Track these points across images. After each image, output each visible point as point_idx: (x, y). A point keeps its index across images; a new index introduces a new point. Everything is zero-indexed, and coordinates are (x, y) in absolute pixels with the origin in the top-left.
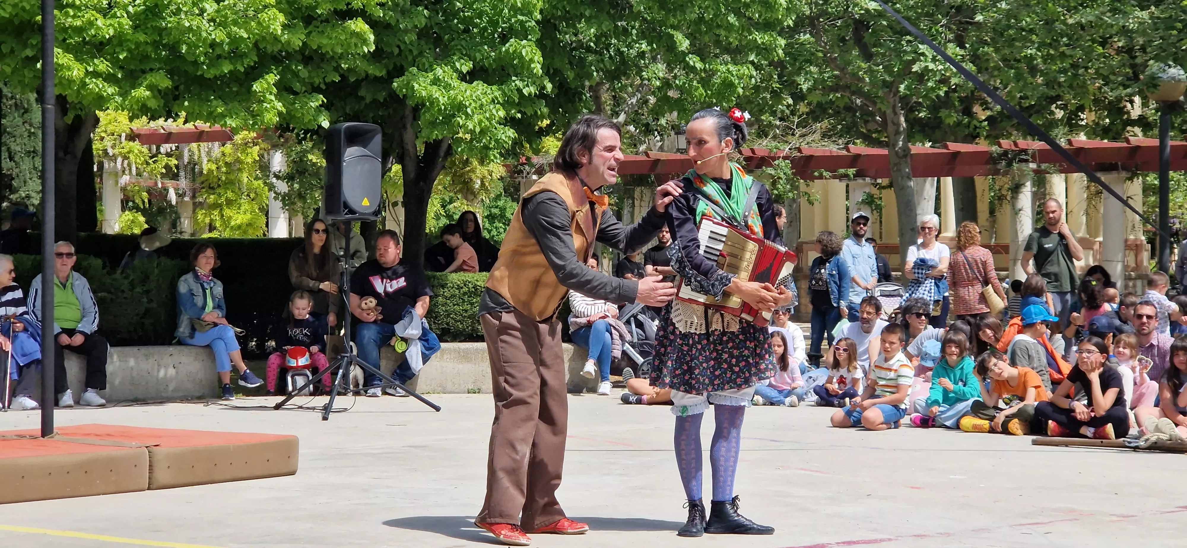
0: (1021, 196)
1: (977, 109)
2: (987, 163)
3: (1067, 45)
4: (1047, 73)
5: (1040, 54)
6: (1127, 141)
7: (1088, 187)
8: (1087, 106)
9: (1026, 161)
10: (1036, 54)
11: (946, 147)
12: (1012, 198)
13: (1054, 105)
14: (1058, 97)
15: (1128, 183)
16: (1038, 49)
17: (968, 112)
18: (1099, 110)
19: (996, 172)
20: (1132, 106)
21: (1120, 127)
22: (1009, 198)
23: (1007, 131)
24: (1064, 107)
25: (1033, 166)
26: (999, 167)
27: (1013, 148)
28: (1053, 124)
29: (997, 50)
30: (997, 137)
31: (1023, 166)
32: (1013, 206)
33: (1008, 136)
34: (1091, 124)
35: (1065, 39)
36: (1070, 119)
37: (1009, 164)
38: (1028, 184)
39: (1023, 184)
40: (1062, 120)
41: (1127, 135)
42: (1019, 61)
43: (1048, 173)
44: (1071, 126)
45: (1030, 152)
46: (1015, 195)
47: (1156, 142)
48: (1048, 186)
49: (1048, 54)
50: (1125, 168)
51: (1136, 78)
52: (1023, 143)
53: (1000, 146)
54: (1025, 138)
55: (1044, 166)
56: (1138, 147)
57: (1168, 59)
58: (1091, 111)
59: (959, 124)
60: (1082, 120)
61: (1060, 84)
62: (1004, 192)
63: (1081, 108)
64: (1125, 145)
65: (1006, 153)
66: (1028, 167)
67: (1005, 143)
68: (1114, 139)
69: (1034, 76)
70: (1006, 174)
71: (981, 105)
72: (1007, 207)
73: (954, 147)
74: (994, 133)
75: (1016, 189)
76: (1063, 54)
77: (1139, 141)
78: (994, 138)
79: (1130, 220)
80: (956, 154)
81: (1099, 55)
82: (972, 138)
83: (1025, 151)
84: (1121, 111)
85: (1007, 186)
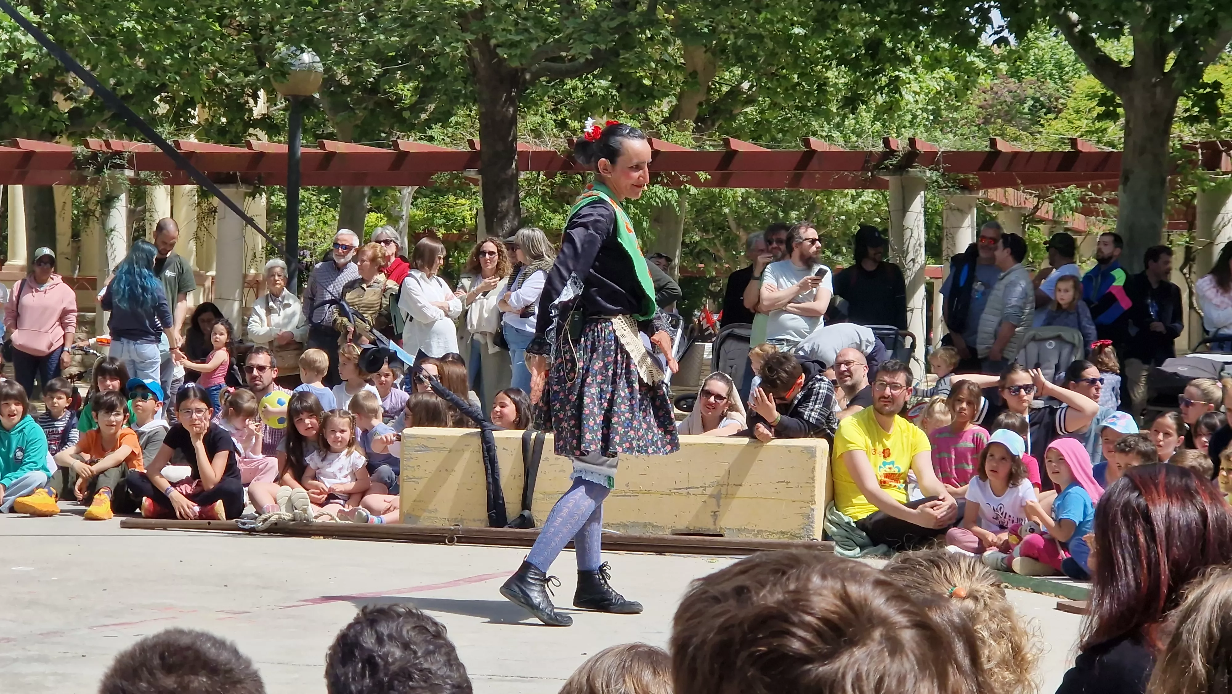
0: (114, 212)
1: (58, 97)
2: (70, 167)
3: (174, 18)
4: (149, 54)
5: (139, 28)
6: (249, 145)
7: (199, 204)
8: (197, 98)
9: (122, 167)
10: (134, 27)
11: (17, 145)
12: (102, 213)
13: (158, 97)
14: (163, 87)
15: (249, 200)
16: (138, 22)
17: (46, 101)
18: (214, 106)
19: (81, 181)
20: (256, 102)
21: (240, 128)
22: (97, 214)
23: (97, 129)
24: (170, 101)
25: (129, 173)
26: (85, 173)
27: (105, 149)
28: (156, 120)
29: (84, 21)
30: (84, 134)
31: (117, 173)
32: (104, 224)
33: (99, 134)
34: (203, 123)
35: (171, 10)
36: (177, 116)
37: (99, 170)
38: (123, 197)
39: (117, 197)
40: (166, 116)
41: (248, 138)
42: (113, 36)
43: (149, 184)
44: (178, 123)
45: (126, 155)
46: (105, 210)
47: (284, 149)
48: (148, 201)
49: (151, 29)
50: (246, 181)
51: (262, 64)
52: (116, 144)
53: (87, 146)
54: (120, 137)
55: (143, 174)
56: (262, 154)
57: (301, 42)
58: (204, 106)
59: (32, 116)
60: (193, 117)
61: (165, 70)
62: (91, 207)
63: (191, 103)
64: (246, 150)
65: (95, 155)
66: (123, 174)
67: (95, 143)
68: (232, 142)
69: (132, 58)
70: (94, 183)
71: (64, 92)
72: (95, 226)
73: (26, 145)
74: (79, 130)
75: (108, 202)
76: (170, 29)
77: (263, 145)
78: (80, 138)
79: (250, 247)
80: (30, 155)
81: (215, 32)
82: (50, 135)
83: (119, 154)
84: (243, 108)
85: (95, 199)
